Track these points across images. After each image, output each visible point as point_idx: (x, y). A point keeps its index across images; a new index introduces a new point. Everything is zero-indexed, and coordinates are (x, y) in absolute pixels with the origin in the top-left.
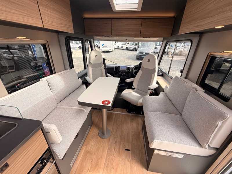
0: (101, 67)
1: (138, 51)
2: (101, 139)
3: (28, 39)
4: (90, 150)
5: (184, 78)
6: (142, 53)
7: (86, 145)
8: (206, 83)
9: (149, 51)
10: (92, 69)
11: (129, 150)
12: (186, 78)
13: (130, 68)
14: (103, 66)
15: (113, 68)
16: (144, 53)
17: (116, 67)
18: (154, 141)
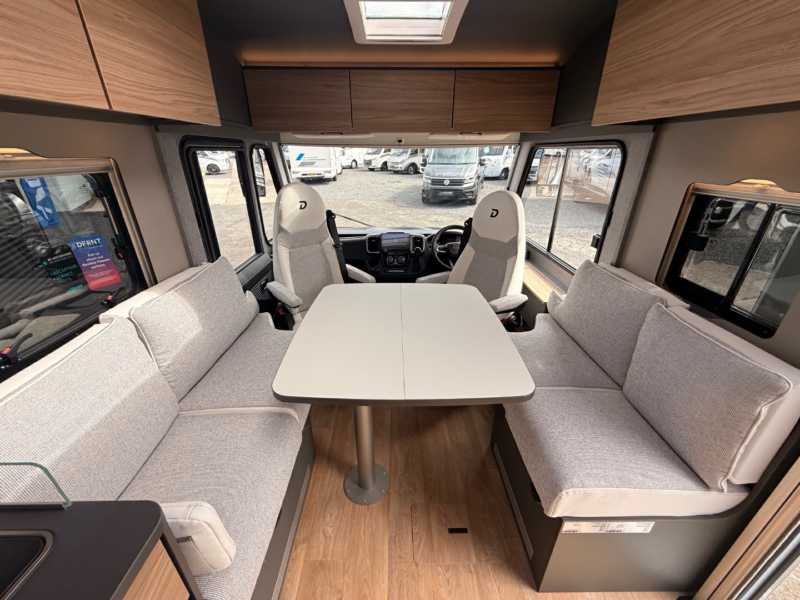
0: (320, 243)
1: (428, 174)
2: (357, 506)
3: (34, 154)
4: (325, 556)
5: (612, 264)
6: (440, 182)
7: (307, 540)
8: (685, 277)
9: (462, 174)
10: (290, 253)
11: (464, 531)
12: (618, 264)
13: (421, 239)
14: (330, 240)
15: (364, 241)
16: (447, 182)
17: (371, 239)
18: (564, 493)
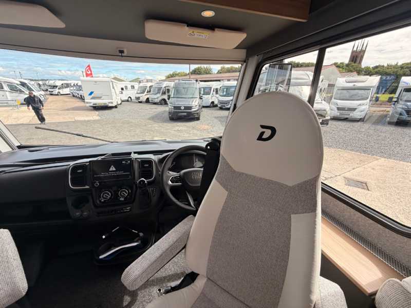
6: (179, 108)
9: (191, 103)
16: (183, 108)
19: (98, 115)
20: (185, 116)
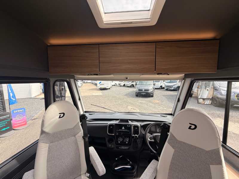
0: (75, 136)
1: (137, 88)
9: (148, 88)
14: (81, 132)
16: (143, 90)
19: (102, 93)
20: (144, 94)
